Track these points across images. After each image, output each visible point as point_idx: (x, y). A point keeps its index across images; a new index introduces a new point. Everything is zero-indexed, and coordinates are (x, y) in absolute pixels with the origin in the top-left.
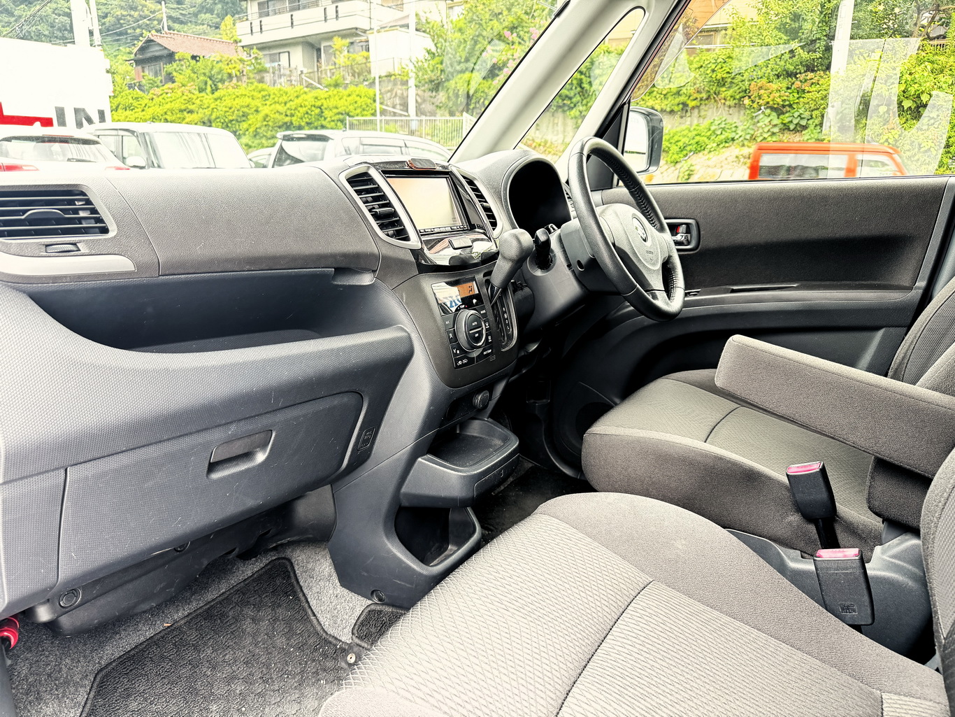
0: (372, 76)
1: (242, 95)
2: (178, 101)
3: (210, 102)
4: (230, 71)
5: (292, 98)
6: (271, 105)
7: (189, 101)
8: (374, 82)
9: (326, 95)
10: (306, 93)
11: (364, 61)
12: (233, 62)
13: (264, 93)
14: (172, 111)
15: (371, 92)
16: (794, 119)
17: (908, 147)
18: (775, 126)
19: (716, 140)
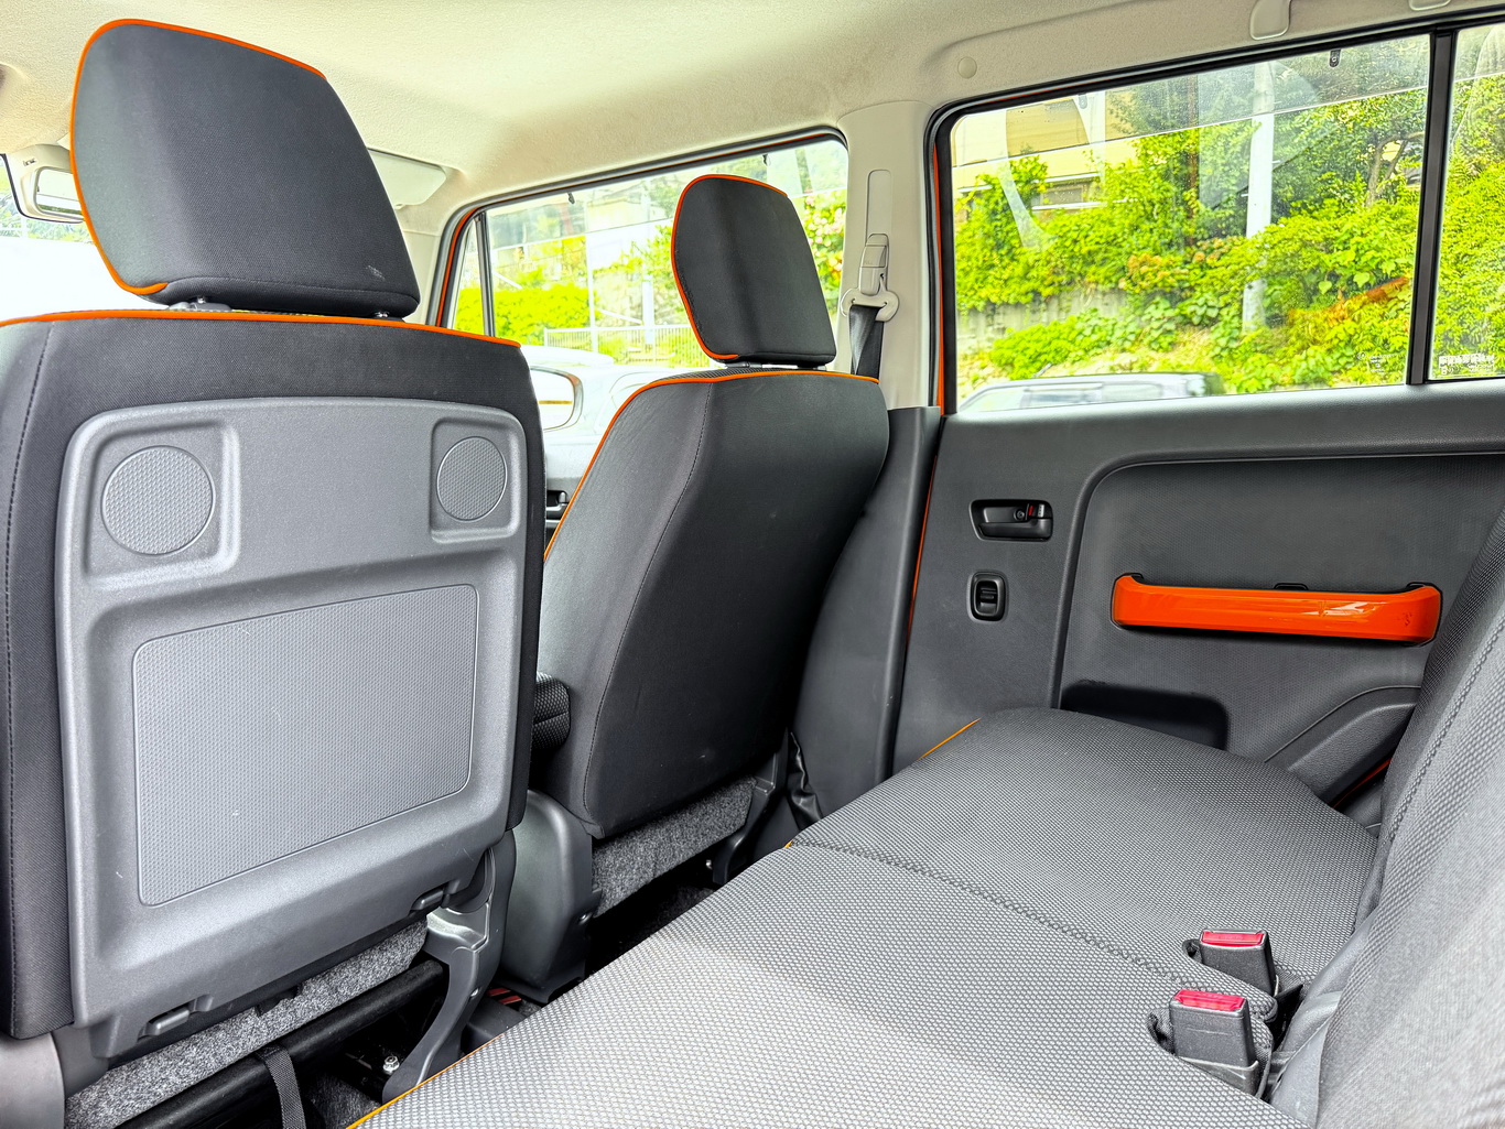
11: (580, 246)
16: (1196, 308)
17: (1369, 345)
18: (1170, 319)
19: (1084, 345)
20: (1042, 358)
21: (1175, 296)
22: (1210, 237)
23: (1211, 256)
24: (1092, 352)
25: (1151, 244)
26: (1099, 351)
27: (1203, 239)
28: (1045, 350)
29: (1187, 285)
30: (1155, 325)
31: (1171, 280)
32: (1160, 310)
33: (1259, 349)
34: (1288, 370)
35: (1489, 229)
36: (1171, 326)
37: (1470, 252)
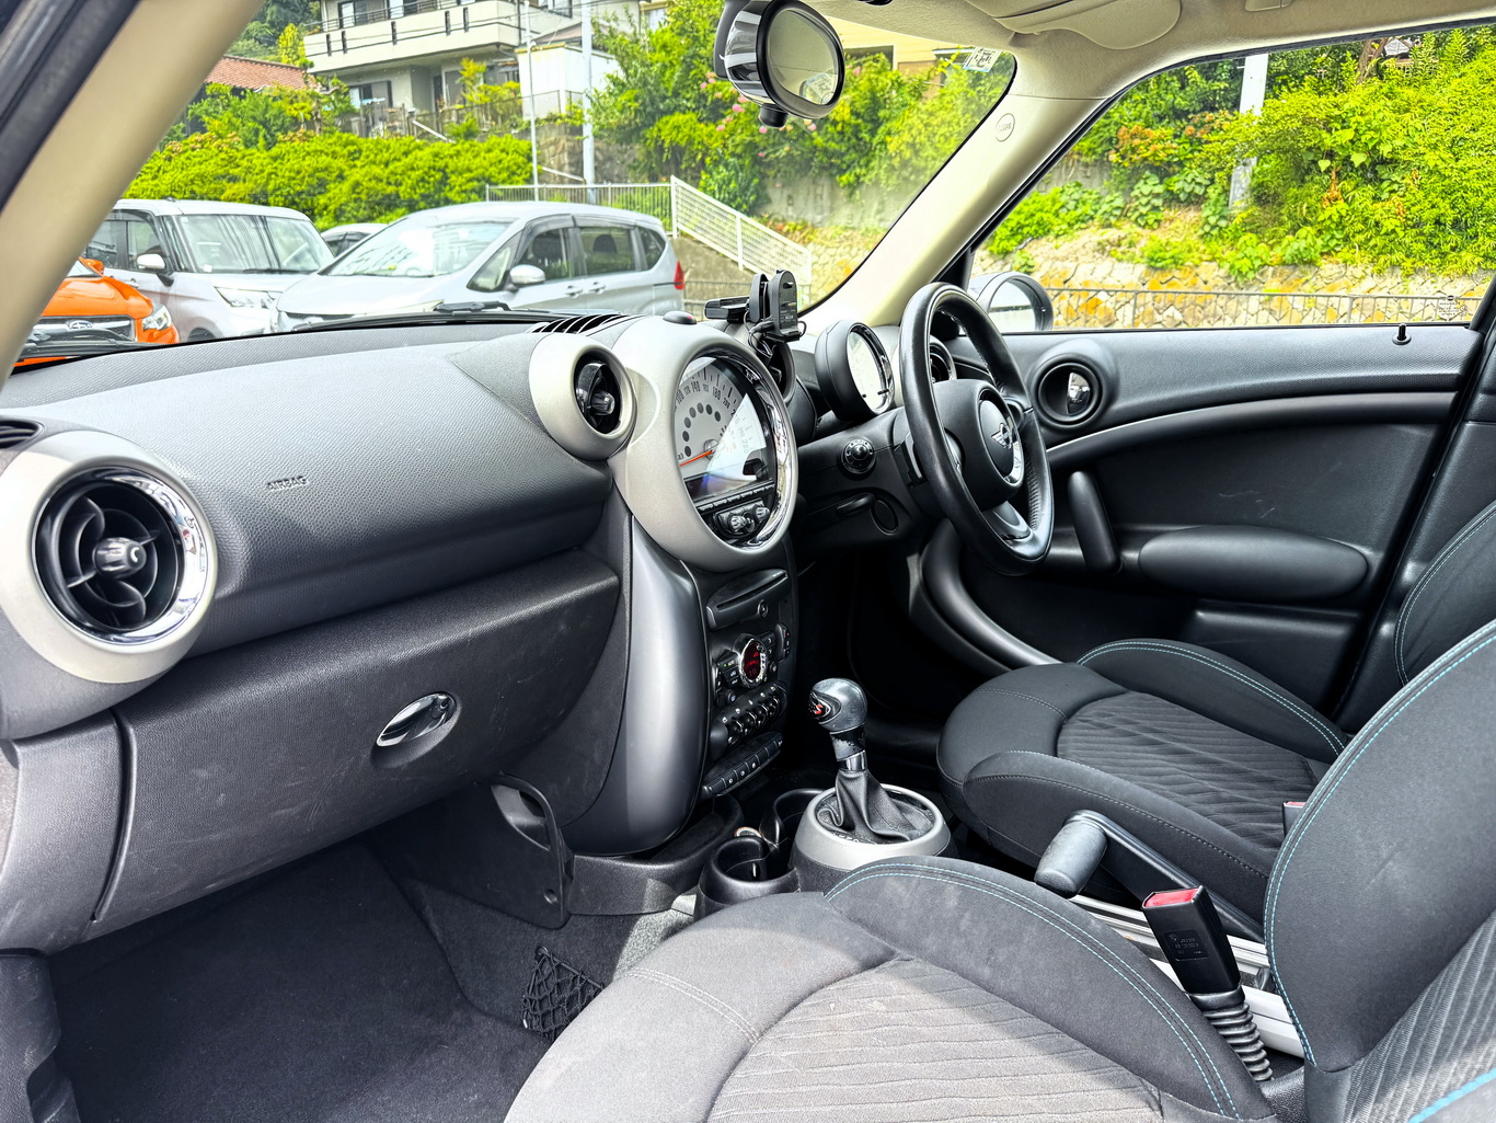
0: (525, 119)
1: (316, 151)
2: (212, 161)
3: (265, 162)
4: (295, 113)
5: (398, 155)
6: (363, 166)
7: (231, 161)
8: (527, 131)
9: (452, 152)
10: (419, 148)
11: (512, 95)
12: (300, 98)
13: (351, 148)
14: (202, 177)
15: (523, 145)
16: (1186, 185)
17: (1360, 226)
18: (1157, 196)
19: (1068, 218)
20: (1025, 230)
21: (1163, 171)
22: (1202, 110)
23: (1202, 130)
24: (1076, 227)
25: (1144, 115)
26: (1083, 225)
27: (1194, 112)
28: (1027, 222)
29: (1176, 160)
30: (1144, 201)
31: (1162, 155)
32: (1149, 186)
33: (1248, 228)
34: (1278, 250)
35: (1485, 113)
36: (1158, 202)
37: (1466, 136)
